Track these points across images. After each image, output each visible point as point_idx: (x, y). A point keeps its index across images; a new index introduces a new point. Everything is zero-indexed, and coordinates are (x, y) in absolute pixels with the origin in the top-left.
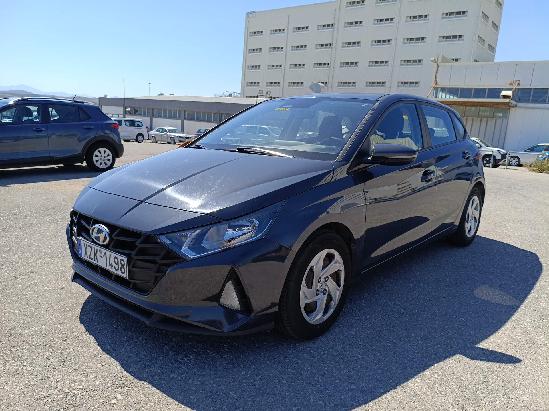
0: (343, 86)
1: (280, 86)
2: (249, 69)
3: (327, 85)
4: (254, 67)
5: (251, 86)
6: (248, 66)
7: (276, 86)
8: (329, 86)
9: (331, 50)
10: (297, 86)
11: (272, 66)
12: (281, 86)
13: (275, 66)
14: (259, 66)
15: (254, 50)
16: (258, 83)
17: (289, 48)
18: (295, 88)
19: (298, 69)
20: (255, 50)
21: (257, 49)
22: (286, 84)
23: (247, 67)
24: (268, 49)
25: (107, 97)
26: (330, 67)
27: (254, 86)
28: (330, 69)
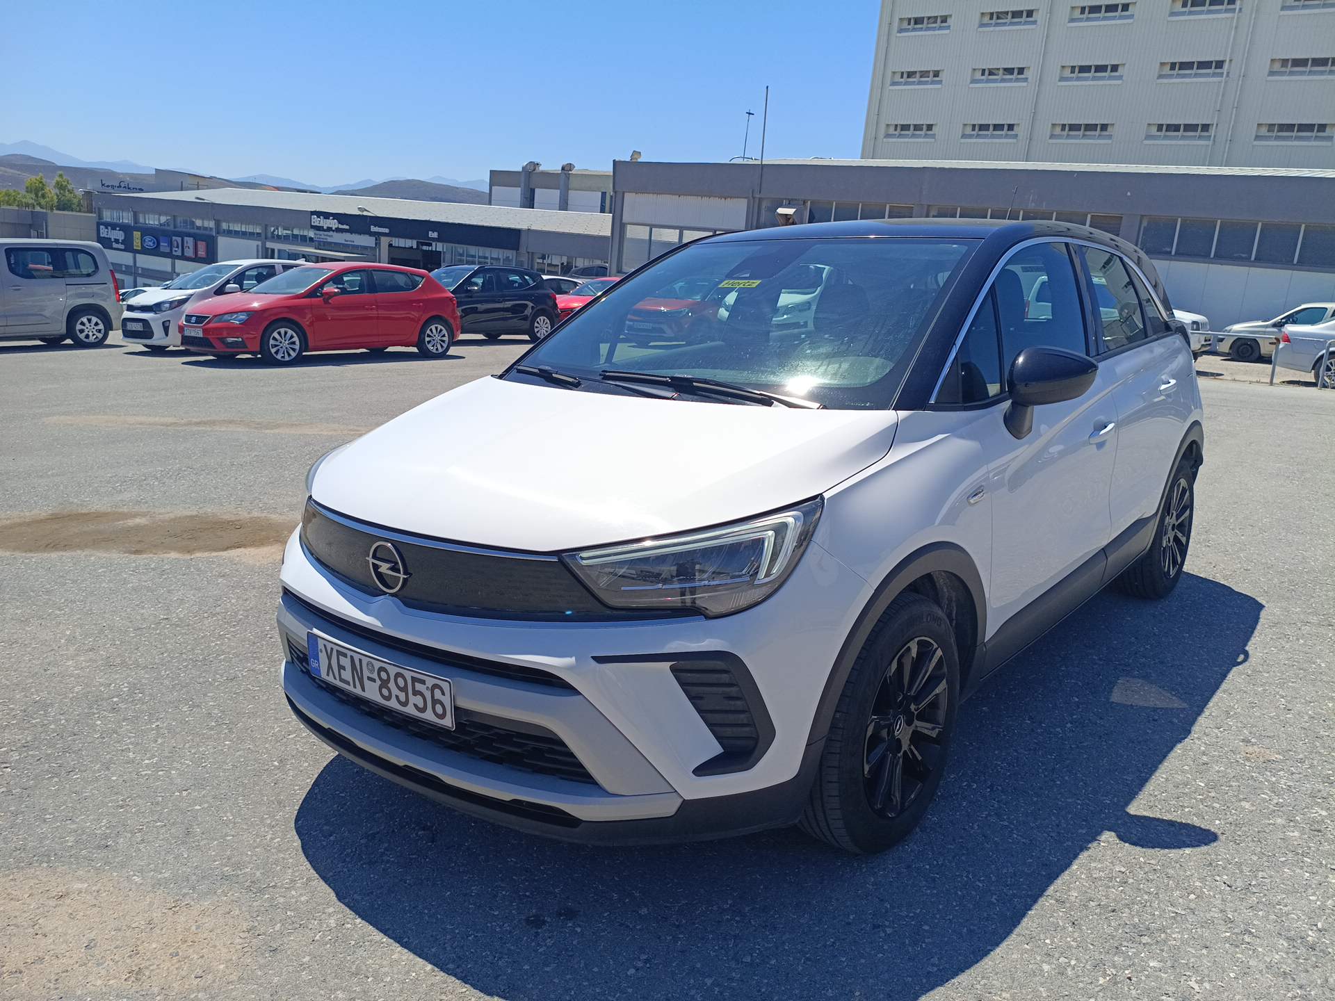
0: (1277, 138)
1: (1016, 136)
2: (894, 84)
3: (1212, 131)
4: (918, 75)
5: (900, 136)
6: (894, 73)
7: (1000, 137)
8: (1217, 137)
9: (1238, 18)
10: (1084, 135)
11: (987, 72)
12: (1020, 137)
13: (1001, 72)
14: (936, 74)
15: (918, 21)
16: (930, 127)
17: (1063, 13)
18: (1078, 141)
19: (1089, 83)
20: (925, 20)
21: (929, 18)
22: (1044, 129)
23: (889, 74)
24: (978, 15)
25: (639, 160)
26: (1228, 73)
27: (913, 136)
28: (1226, 82)
